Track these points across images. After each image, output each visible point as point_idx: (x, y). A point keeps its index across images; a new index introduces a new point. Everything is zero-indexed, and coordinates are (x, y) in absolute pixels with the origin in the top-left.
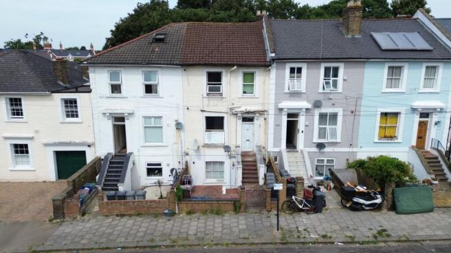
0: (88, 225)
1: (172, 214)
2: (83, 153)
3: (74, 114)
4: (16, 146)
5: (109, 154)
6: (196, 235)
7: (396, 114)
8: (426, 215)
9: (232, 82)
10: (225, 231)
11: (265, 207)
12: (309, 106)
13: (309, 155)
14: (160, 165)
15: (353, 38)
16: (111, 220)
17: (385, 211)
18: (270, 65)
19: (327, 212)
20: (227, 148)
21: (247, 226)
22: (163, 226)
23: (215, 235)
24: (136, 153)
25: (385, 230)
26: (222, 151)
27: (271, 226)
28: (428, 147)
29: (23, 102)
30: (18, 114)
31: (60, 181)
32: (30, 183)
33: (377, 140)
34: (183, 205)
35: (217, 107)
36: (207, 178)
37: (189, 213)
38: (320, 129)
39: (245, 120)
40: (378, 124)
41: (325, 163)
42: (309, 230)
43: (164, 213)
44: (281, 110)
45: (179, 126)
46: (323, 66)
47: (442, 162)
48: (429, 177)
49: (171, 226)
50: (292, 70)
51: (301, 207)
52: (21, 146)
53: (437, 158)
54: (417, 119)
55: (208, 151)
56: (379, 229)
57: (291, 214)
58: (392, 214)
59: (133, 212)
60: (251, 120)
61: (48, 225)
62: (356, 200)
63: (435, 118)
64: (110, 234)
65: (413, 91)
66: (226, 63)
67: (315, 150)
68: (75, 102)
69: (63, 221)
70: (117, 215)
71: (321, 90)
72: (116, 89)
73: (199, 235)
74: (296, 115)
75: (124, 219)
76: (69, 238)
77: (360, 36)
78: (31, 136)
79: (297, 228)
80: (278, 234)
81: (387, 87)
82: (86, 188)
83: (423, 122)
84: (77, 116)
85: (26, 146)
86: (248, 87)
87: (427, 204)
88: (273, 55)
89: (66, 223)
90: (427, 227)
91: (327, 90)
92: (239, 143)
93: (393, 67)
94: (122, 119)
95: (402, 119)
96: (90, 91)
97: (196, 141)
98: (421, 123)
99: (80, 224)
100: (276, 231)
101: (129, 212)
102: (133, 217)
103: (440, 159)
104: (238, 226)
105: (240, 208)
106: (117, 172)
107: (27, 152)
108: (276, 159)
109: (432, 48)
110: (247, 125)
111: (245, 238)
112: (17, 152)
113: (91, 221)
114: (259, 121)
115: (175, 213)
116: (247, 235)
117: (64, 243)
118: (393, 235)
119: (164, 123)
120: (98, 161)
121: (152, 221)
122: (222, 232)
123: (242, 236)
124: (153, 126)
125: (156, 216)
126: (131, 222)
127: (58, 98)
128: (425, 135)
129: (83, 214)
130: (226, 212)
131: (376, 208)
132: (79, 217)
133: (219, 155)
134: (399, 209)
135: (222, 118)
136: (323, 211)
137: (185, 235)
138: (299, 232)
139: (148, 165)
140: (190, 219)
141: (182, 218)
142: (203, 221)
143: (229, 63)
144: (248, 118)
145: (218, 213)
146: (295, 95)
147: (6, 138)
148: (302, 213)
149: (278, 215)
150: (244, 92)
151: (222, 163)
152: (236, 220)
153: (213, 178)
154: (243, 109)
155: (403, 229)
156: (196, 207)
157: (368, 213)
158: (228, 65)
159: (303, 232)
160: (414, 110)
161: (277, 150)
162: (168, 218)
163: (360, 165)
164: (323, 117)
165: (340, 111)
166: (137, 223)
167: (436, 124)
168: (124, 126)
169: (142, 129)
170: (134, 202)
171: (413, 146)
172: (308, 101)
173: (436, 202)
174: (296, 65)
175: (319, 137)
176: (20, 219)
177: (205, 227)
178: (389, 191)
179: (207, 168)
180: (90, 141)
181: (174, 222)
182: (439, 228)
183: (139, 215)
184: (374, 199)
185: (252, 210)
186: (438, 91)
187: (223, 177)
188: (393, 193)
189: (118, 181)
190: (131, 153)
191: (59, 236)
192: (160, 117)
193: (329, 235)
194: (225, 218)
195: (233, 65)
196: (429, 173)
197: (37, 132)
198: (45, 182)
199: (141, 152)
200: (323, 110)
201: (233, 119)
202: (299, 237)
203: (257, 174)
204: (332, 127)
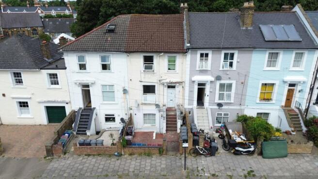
0: (68, 162)
1: (120, 155)
2: (64, 108)
4: (20, 103)
5: (80, 109)
6: (133, 172)
7: (273, 85)
8: (281, 160)
9: (160, 62)
10: (152, 169)
11: (179, 151)
12: (213, 79)
13: (211, 111)
14: (113, 115)
15: (247, 30)
16: (82, 158)
17: (256, 155)
18: (186, 52)
19: (219, 155)
20: (157, 106)
21: (166, 165)
22: (114, 163)
23: (146, 172)
24: (97, 108)
25: (252, 171)
26: (154, 107)
27: (181, 166)
28: (293, 106)
29: (22, 75)
30: (20, 82)
31: (50, 124)
32: (31, 125)
33: (258, 101)
34: (126, 150)
35: (150, 80)
36: (144, 123)
37: (131, 154)
38: (220, 94)
39: (169, 87)
40: (259, 91)
41: (223, 116)
42: (205, 170)
43: (115, 155)
44: (194, 82)
45: (125, 91)
46: (223, 52)
47: (300, 118)
48: (290, 129)
49: (119, 164)
50: (202, 55)
51: (201, 152)
52: (24, 103)
53: (297, 115)
54: (287, 88)
55: (144, 107)
56: (249, 170)
57: (195, 157)
58: (260, 157)
59: (95, 153)
60: (174, 87)
61: (43, 161)
62: (237, 148)
63: (299, 88)
64: (82, 169)
65: (285, 69)
66: (156, 50)
67: (216, 107)
68: (56, 75)
69: (52, 159)
70: (86, 155)
71: (221, 69)
72: (83, 67)
73: (136, 172)
74: (204, 84)
75: (90, 158)
76: (57, 172)
77: (252, 28)
78: (29, 97)
79: (198, 168)
80: (184, 172)
81: (267, 66)
82: (66, 135)
83: (291, 89)
84: (58, 84)
85: (27, 103)
86: (171, 66)
87: (283, 152)
88: (189, 45)
89: (55, 160)
90: (281, 169)
91: (225, 69)
92: (165, 103)
93: (272, 53)
94: (88, 86)
95: (276, 88)
96: (65, 68)
97: (136, 101)
98: (289, 91)
99: (64, 161)
100: (184, 170)
101: (93, 153)
102: (96, 156)
103: (299, 116)
104: (160, 166)
105: (163, 152)
106: (85, 122)
107: (28, 106)
108: (190, 113)
109: (301, 40)
110: (171, 90)
111: (164, 175)
112: (21, 106)
113: (69, 159)
114: (178, 89)
115: (122, 154)
116: (165, 173)
117: (53, 176)
118: (257, 175)
119: (116, 88)
120: (74, 113)
121: (107, 160)
122: (150, 170)
123: (162, 173)
124: (108, 92)
125: (110, 156)
126: (94, 160)
127: (45, 72)
128: (292, 99)
129: (65, 153)
130: (154, 154)
131: (250, 153)
132: (62, 156)
133: (152, 110)
134: (264, 155)
135: (154, 86)
136: (216, 155)
137: (127, 172)
138: (198, 171)
139: (106, 115)
140: (131, 159)
141: (126, 158)
142: (139, 161)
143: (158, 50)
144: (171, 86)
145: (149, 155)
146: (203, 72)
147: (13, 98)
148: (203, 156)
149: (185, 157)
150: (169, 69)
151: (154, 115)
152: (159, 161)
153: (149, 123)
154: (168, 81)
155: (265, 171)
156: (135, 151)
157: (244, 156)
158: (158, 52)
159: (201, 171)
160: (285, 82)
161: (191, 107)
162: (117, 158)
163: (244, 120)
164: (222, 86)
165: (234, 83)
166: (98, 161)
167: (299, 92)
168: (89, 90)
169: (101, 94)
170: (96, 148)
171: (282, 106)
172: (212, 76)
173: (289, 151)
174: (204, 52)
175: (219, 99)
176: (26, 156)
177: (140, 166)
178: (259, 143)
179: (144, 118)
180: (67, 100)
181: (121, 161)
182: (288, 170)
183: (99, 155)
184: (250, 147)
185: (171, 153)
186: (303, 70)
187: (155, 123)
188: (261, 145)
189: (86, 128)
190: (94, 108)
191: (50, 170)
192: (113, 85)
193: (217, 174)
194: (153, 159)
195: (161, 52)
196: (290, 127)
197: (33, 94)
198: (40, 125)
199: (101, 107)
200: (222, 82)
201: (162, 87)
202: (197, 175)
203: (176, 124)
204: (228, 92)
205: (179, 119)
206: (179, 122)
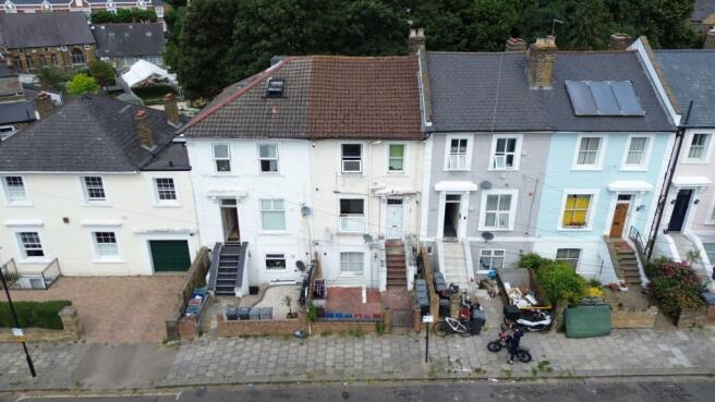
0: (210, 350)
1: (305, 335)
2: (185, 243)
3: (171, 196)
4: (98, 234)
5: (218, 245)
6: (334, 367)
7: (588, 197)
8: (599, 340)
9: (375, 156)
10: (367, 362)
11: (413, 326)
12: (475, 187)
13: (471, 246)
14: (282, 256)
15: (541, 92)
16: (234, 342)
17: (553, 332)
18: (425, 139)
19: (486, 333)
20: (367, 237)
21: (392, 355)
22: (296, 352)
23: (356, 367)
24: (251, 243)
25: (546, 363)
26: (361, 241)
27: (419, 355)
28: (625, 237)
29: (104, 181)
30: (98, 195)
31: (159, 274)
32: (121, 277)
33: (560, 228)
34: (317, 325)
35: (354, 188)
36: (342, 270)
37: (324, 334)
38: (488, 215)
39: (390, 202)
40: (563, 209)
41: (493, 255)
42: (462, 361)
43: (295, 335)
44: (438, 192)
45: (306, 211)
46: (495, 138)
47: (638, 260)
48: (617, 281)
49: (304, 354)
50: (454, 143)
51: (455, 329)
52: (105, 234)
53: (633, 253)
54: (614, 202)
55: (343, 240)
56: (541, 359)
57: (444, 337)
58: (561, 336)
59: (258, 333)
60: (399, 202)
61: (163, 349)
62: (520, 321)
63: (637, 202)
64: (238, 364)
65: (613, 169)
66: (366, 135)
67: (481, 239)
68: (171, 181)
69: (179, 344)
70: (241, 336)
71: (491, 168)
72: (223, 166)
73: (338, 367)
74: (457, 197)
75: (250, 342)
76: (192, 369)
77: (550, 88)
78: (118, 223)
79: (449, 358)
80: (425, 366)
81: (578, 163)
82: (198, 297)
83: (622, 205)
84: (174, 197)
85: (112, 234)
86: (395, 166)
87: (602, 327)
88: (430, 124)
89: (183, 347)
90: (597, 358)
91: (497, 168)
92: (383, 231)
93: (588, 139)
94: (233, 201)
95: (595, 201)
96: (189, 169)
97: (327, 230)
98: (619, 207)
99: (201, 348)
100: (424, 362)
101: (255, 333)
102: (259, 339)
103: (637, 255)
104: (381, 355)
105: (384, 328)
106: (230, 270)
107: (114, 240)
108: (429, 250)
109: (644, 113)
110: (394, 208)
111: (389, 373)
112: (100, 241)
113: (211, 344)
114: (408, 205)
115: (308, 334)
116: (390, 368)
117: (188, 376)
118: (555, 368)
119: (287, 207)
120: (205, 251)
121: (281, 346)
122: (363, 363)
123: (386, 369)
124: (273, 212)
125: (286, 337)
126: (258, 346)
127: (149, 178)
128: (623, 221)
129: (201, 334)
130: (367, 333)
131: (542, 329)
132: (196, 338)
133: (358, 245)
134: (569, 333)
135: (361, 201)
136: (482, 333)
137: (321, 368)
138: (450, 364)
139: (268, 256)
140: (326, 343)
141: (317, 341)
142: (342, 346)
143: (371, 135)
144: (394, 201)
145: (359, 334)
146: (456, 174)
147: (86, 226)
148: (457, 335)
149: (427, 338)
150: (391, 168)
151: (361, 254)
152: (378, 346)
153: (350, 270)
154: (389, 190)
155: (568, 361)
156: (332, 327)
157: (534, 335)
158: (371, 138)
159: (455, 364)
160: (611, 192)
161: (432, 240)
162: (301, 341)
163: (532, 263)
164: (492, 200)
165: (514, 193)
166: (264, 349)
167: (638, 209)
168: (235, 210)
169: (259, 213)
170: (259, 323)
171: (605, 237)
172: (474, 182)
173: (614, 323)
174: (459, 137)
175: (487, 224)
176: (127, 340)
177: (344, 355)
178: (560, 310)
179: (341, 259)
180: (192, 228)
181: (308, 347)
182: (610, 360)
183: (265, 335)
184: (543, 318)
185: (398, 330)
186: (646, 169)
187: (362, 269)
188: (564, 313)
189: (234, 282)
190: (246, 244)
191: (180, 366)
192: (282, 200)
193: (484, 368)
194: (367, 342)
195: (376, 138)
196: (618, 276)
197: (125, 218)
198: (139, 276)
199: (258, 240)
200: (493, 192)
201: (376, 202)
202: (449, 371)
203: (405, 273)
204: (503, 212)
205: (411, 265)
206: (411, 271)
